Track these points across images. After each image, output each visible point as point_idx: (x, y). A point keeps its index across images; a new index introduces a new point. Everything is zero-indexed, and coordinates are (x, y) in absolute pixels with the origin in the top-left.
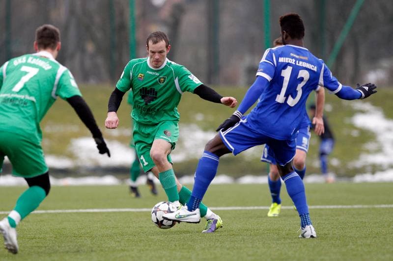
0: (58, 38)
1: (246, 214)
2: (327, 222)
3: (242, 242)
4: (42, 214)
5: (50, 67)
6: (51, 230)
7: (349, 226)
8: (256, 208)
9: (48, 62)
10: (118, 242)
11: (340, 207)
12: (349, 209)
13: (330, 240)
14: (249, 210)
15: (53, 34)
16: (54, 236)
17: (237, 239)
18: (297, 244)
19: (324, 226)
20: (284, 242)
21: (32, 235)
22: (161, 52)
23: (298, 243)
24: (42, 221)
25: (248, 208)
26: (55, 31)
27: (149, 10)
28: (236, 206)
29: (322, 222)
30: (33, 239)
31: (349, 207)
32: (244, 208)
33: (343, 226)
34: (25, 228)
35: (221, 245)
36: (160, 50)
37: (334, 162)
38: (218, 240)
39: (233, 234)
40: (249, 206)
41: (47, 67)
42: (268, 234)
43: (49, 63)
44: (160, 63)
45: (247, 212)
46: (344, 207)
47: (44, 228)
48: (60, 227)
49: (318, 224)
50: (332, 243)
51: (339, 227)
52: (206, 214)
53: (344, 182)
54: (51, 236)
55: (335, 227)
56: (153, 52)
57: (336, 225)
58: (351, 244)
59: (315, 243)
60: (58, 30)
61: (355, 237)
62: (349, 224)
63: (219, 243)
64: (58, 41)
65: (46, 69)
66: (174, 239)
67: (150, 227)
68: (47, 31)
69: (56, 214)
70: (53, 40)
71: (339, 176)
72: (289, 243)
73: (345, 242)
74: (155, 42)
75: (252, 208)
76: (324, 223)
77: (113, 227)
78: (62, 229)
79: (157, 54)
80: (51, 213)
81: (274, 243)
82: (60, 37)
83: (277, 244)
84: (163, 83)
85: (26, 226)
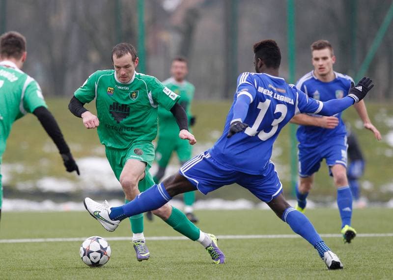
0: (24, 47)
1: (268, 243)
2: (358, 252)
3: (263, 275)
4: (40, 243)
5: (16, 79)
6: (51, 260)
7: (382, 257)
8: (279, 236)
9: (14, 73)
10: (125, 273)
11: (372, 235)
12: (383, 238)
13: (361, 272)
14: (270, 239)
15: (19, 43)
16: (54, 268)
17: (257, 270)
18: (324, 277)
19: (354, 257)
20: (310, 275)
21: (29, 266)
22: (126, 67)
23: (325, 275)
24: (41, 251)
25: (270, 236)
26: (22, 39)
27: (160, 15)
28: (256, 234)
29: (352, 252)
30: (30, 270)
31: (383, 235)
32: (265, 236)
33: (376, 257)
34: (22, 258)
35: (240, 277)
36: (126, 64)
37: (366, 185)
38: (237, 272)
39: (254, 266)
40: (271, 234)
41: (12, 78)
42: (292, 266)
43: (15, 75)
44: (128, 78)
45: (268, 241)
46: (377, 235)
47: (43, 258)
48: (60, 257)
49: (348, 254)
50: (364, 275)
51: (372, 257)
52: (199, 238)
53: (377, 207)
54: (50, 267)
55: (367, 258)
56: (119, 67)
57: (367, 256)
58: (385, 276)
59: (345, 276)
60: (24, 39)
61: (389, 269)
62: (382, 255)
63: (237, 275)
64: (24, 50)
65: (12, 81)
66: (188, 271)
67: (161, 258)
68: (13, 39)
69: (56, 243)
70: (18, 49)
71: (371, 200)
72: (316, 275)
73: (378, 274)
74: (120, 56)
75: (273, 236)
76: (355, 254)
77: (119, 258)
78: (63, 259)
79: (122, 69)
80: (50, 242)
81: (299, 276)
82: (26, 46)
83: (302, 277)
84: (135, 98)
85: (22, 256)
